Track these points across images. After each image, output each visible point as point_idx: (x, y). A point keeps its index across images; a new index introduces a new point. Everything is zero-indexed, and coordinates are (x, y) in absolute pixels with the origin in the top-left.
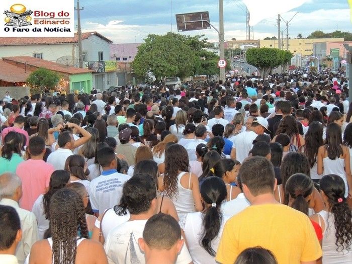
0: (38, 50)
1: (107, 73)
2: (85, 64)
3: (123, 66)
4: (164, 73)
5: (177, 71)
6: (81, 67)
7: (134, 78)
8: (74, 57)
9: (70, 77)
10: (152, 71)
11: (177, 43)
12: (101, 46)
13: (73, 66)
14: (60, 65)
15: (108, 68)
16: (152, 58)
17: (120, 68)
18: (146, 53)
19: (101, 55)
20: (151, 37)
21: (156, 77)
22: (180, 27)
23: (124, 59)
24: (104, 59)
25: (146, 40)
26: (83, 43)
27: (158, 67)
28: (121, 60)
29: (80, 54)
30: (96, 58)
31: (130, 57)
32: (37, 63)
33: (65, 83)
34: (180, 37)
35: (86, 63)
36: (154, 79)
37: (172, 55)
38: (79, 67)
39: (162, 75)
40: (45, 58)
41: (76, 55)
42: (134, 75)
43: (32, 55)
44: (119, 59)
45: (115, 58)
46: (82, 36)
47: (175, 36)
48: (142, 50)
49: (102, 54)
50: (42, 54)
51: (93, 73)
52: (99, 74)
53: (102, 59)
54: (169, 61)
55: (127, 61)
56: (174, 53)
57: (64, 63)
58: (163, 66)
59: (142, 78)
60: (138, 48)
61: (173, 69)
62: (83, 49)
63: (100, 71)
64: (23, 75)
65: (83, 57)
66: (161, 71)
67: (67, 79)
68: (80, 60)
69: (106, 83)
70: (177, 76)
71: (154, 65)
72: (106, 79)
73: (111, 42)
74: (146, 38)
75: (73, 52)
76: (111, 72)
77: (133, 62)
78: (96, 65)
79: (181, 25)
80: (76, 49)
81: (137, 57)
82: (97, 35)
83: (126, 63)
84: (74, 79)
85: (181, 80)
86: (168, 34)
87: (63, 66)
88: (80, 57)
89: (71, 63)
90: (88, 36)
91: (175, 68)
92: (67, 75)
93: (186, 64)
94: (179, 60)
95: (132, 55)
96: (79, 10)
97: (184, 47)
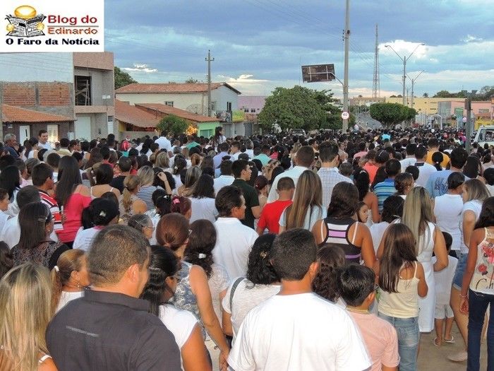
0: (169, 98)
1: (235, 122)
2: (214, 113)
3: (250, 117)
4: (290, 125)
5: (303, 123)
6: (209, 116)
7: (261, 129)
8: (203, 106)
9: (198, 125)
10: (278, 123)
11: (304, 97)
12: (230, 96)
13: (202, 114)
14: (190, 113)
15: (235, 118)
16: (278, 110)
17: (248, 119)
18: (272, 105)
19: (229, 105)
20: (279, 89)
21: (282, 129)
22: (306, 79)
23: (252, 111)
24: (233, 109)
25: (274, 93)
26: (213, 93)
27: (284, 118)
28: (250, 112)
29: (209, 103)
30: (224, 108)
31: (258, 109)
32: (168, 111)
33: (193, 130)
34: (307, 91)
35: (215, 113)
36: (280, 131)
37: (298, 108)
38: (207, 115)
39: (288, 126)
40: (175, 106)
41: (206, 105)
42: (260, 126)
43: (164, 103)
44: (248, 111)
45: (243, 110)
46: (212, 86)
47: (302, 89)
48: (269, 101)
49: (230, 104)
50: (172, 103)
51: (221, 121)
53: (230, 109)
54: (295, 113)
55: (255, 113)
56: (301, 106)
57: (193, 111)
58: (289, 118)
59: (269, 129)
60: (266, 100)
61: (298, 121)
62: (213, 99)
63: (228, 120)
64: (153, 121)
65: (212, 107)
66: (287, 123)
67: (196, 127)
68: (209, 109)
69: (234, 132)
70: (302, 128)
71: (280, 116)
72: (233, 129)
73: (240, 93)
74: (274, 90)
75: (203, 101)
76: (238, 122)
77: (260, 114)
78: (224, 115)
79: (306, 76)
80: (206, 98)
81: (264, 108)
82: (226, 85)
83: (253, 115)
84: (203, 127)
86: (295, 88)
87: (192, 114)
88: (209, 106)
89: (200, 112)
90: (217, 87)
91: (301, 121)
92: (196, 122)
93: (311, 117)
94: (304, 113)
95: (260, 107)
96: (209, 61)
97: (310, 100)
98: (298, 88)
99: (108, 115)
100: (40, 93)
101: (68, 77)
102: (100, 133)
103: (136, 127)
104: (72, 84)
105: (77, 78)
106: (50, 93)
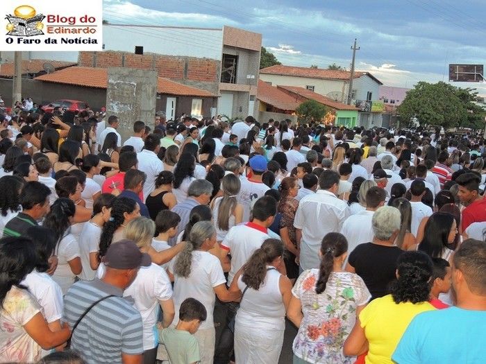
0: (311, 83)
1: (373, 113)
2: (353, 101)
3: (389, 109)
4: (429, 121)
5: (442, 120)
6: (349, 104)
7: (398, 122)
8: (343, 94)
9: (337, 112)
10: (417, 117)
11: (446, 93)
12: (368, 86)
13: (341, 102)
14: (329, 100)
15: (374, 108)
16: (419, 104)
17: (386, 110)
18: (413, 98)
19: (370, 95)
20: (422, 83)
21: (420, 123)
22: (452, 78)
23: (391, 102)
24: (372, 100)
25: (416, 86)
26: (354, 81)
27: (423, 113)
28: (389, 103)
29: (350, 92)
30: (364, 98)
31: (398, 101)
32: (308, 95)
33: (332, 116)
34: (451, 88)
35: (354, 101)
36: (418, 125)
37: (439, 104)
38: (347, 103)
39: (426, 122)
40: (316, 91)
41: (346, 93)
42: (399, 118)
43: (304, 87)
44: (387, 102)
45: (383, 100)
46: (355, 75)
47: (446, 85)
48: (410, 95)
50: (313, 88)
51: (359, 111)
52: (365, 113)
53: (370, 99)
54: (436, 109)
55: (394, 105)
56: (442, 103)
57: (332, 98)
58: (429, 114)
59: (407, 123)
60: (407, 93)
61: (438, 118)
62: (354, 87)
63: (366, 110)
64: (293, 104)
65: (352, 95)
66: (427, 118)
67: (334, 113)
68: (349, 97)
69: (371, 123)
70: (441, 125)
71: (420, 111)
72: (371, 119)
73: (382, 84)
74: (417, 84)
75: (344, 89)
76: (376, 113)
77: (400, 106)
78: (363, 104)
79: (453, 75)
80: (347, 86)
81: (404, 101)
82: (369, 75)
83: (392, 106)
84: (341, 114)
85: (445, 130)
86: (439, 83)
87: (332, 101)
88: (349, 94)
89: (340, 100)
90: (360, 75)
91: (441, 117)
92: (334, 109)
93: (452, 115)
94: (445, 110)
95: (400, 99)
96: (355, 49)
97: (453, 97)
98: (441, 85)
99: (250, 94)
100: (189, 68)
101: (217, 55)
102: (241, 111)
103: (276, 108)
104: (219, 62)
105: (225, 56)
106: (198, 69)
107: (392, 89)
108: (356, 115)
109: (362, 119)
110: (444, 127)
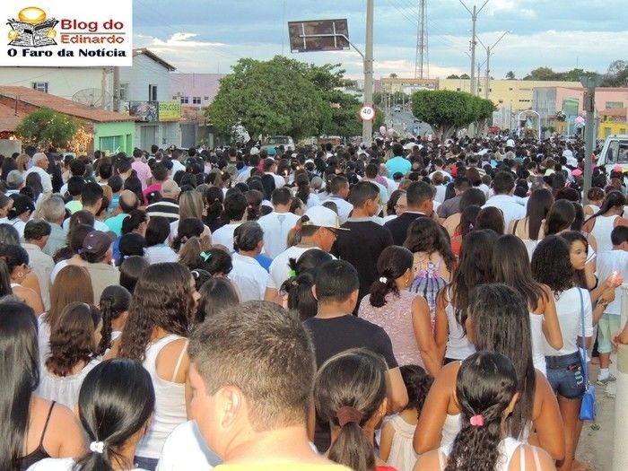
0: (40, 77)
1: (163, 123)
2: (124, 105)
3: (192, 113)
4: (265, 129)
5: (289, 125)
6: (116, 111)
7: (211, 136)
8: (104, 92)
9: (96, 127)
10: (243, 124)
11: (291, 76)
12: (154, 74)
13: (101, 108)
14: (79, 106)
15: (164, 115)
16: (243, 100)
17: (187, 116)
18: (233, 91)
19: (153, 91)
20: (245, 62)
21: (251, 134)
22: (296, 45)
23: (194, 102)
24: (158, 99)
25: (235, 69)
27: (254, 116)
28: (191, 103)
29: (115, 88)
30: (144, 97)
31: (206, 98)
32: (38, 100)
33: (86, 136)
34: (296, 65)
35: (126, 104)
36: (247, 138)
37: (280, 96)
38: (112, 108)
39: (260, 131)
40: (52, 91)
41: (109, 89)
42: (211, 129)
43: (29, 86)
44: (187, 102)
45: (179, 100)
47: (287, 62)
48: (226, 84)
49: (155, 88)
50: (46, 85)
51: (137, 122)
52: (147, 124)
53: (155, 98)
54: (275, 107)
55: (200, 106)
56: (283, 93)
57: (85, 102)
58: (264, 116)
59: (225, 135)
60: (221, 81)
61: (281, 122)
62: (122, 80)
63: (150, 118)
64: (11, 120)
65: (120, 94)
66: (261, 124)
67: (91, 130)
68: (115, 97)
69: (161, 141)
70: (288, 134)
71: (248, 112)
72: (160, 134)
73: (173, 69)
74: (236, 64)
75: (103, 82)
76: (169, 123)
77: (210, 107)
78: (143, 108)
79: (297, 41)
80: (109, 78)
81: (217, 97)
82: (147, 54)
83: (196, 109)
84: (103, 131)
85: (295, 142)
86: (275, 60)
87: (85, 108)
88: (115, 92)
89: (98, 103)
91: (285, 121)
92: (90, 122)
93: (305, 114)
94: (292, 107)
95: (210, 94)
97: (302, 83)
98: (280, 62)
107: (193, 78)
108: (131, 129)
109: (144, 137)
110: (293, 137)
